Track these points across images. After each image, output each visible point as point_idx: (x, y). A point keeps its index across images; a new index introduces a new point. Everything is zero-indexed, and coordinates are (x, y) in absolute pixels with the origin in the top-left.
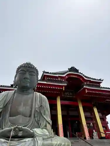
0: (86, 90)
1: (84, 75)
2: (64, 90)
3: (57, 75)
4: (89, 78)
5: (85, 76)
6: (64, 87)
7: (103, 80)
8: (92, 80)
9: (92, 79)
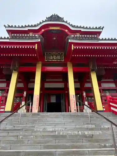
0: (73, 45)
1: (69, 24)
2: (36, 48)
3: (26, 29)
4: (77, 27)
5: (72, 26)
6: (36, 45)
7: (103, 27)
8: (83, 30)
9: (83, 28)
